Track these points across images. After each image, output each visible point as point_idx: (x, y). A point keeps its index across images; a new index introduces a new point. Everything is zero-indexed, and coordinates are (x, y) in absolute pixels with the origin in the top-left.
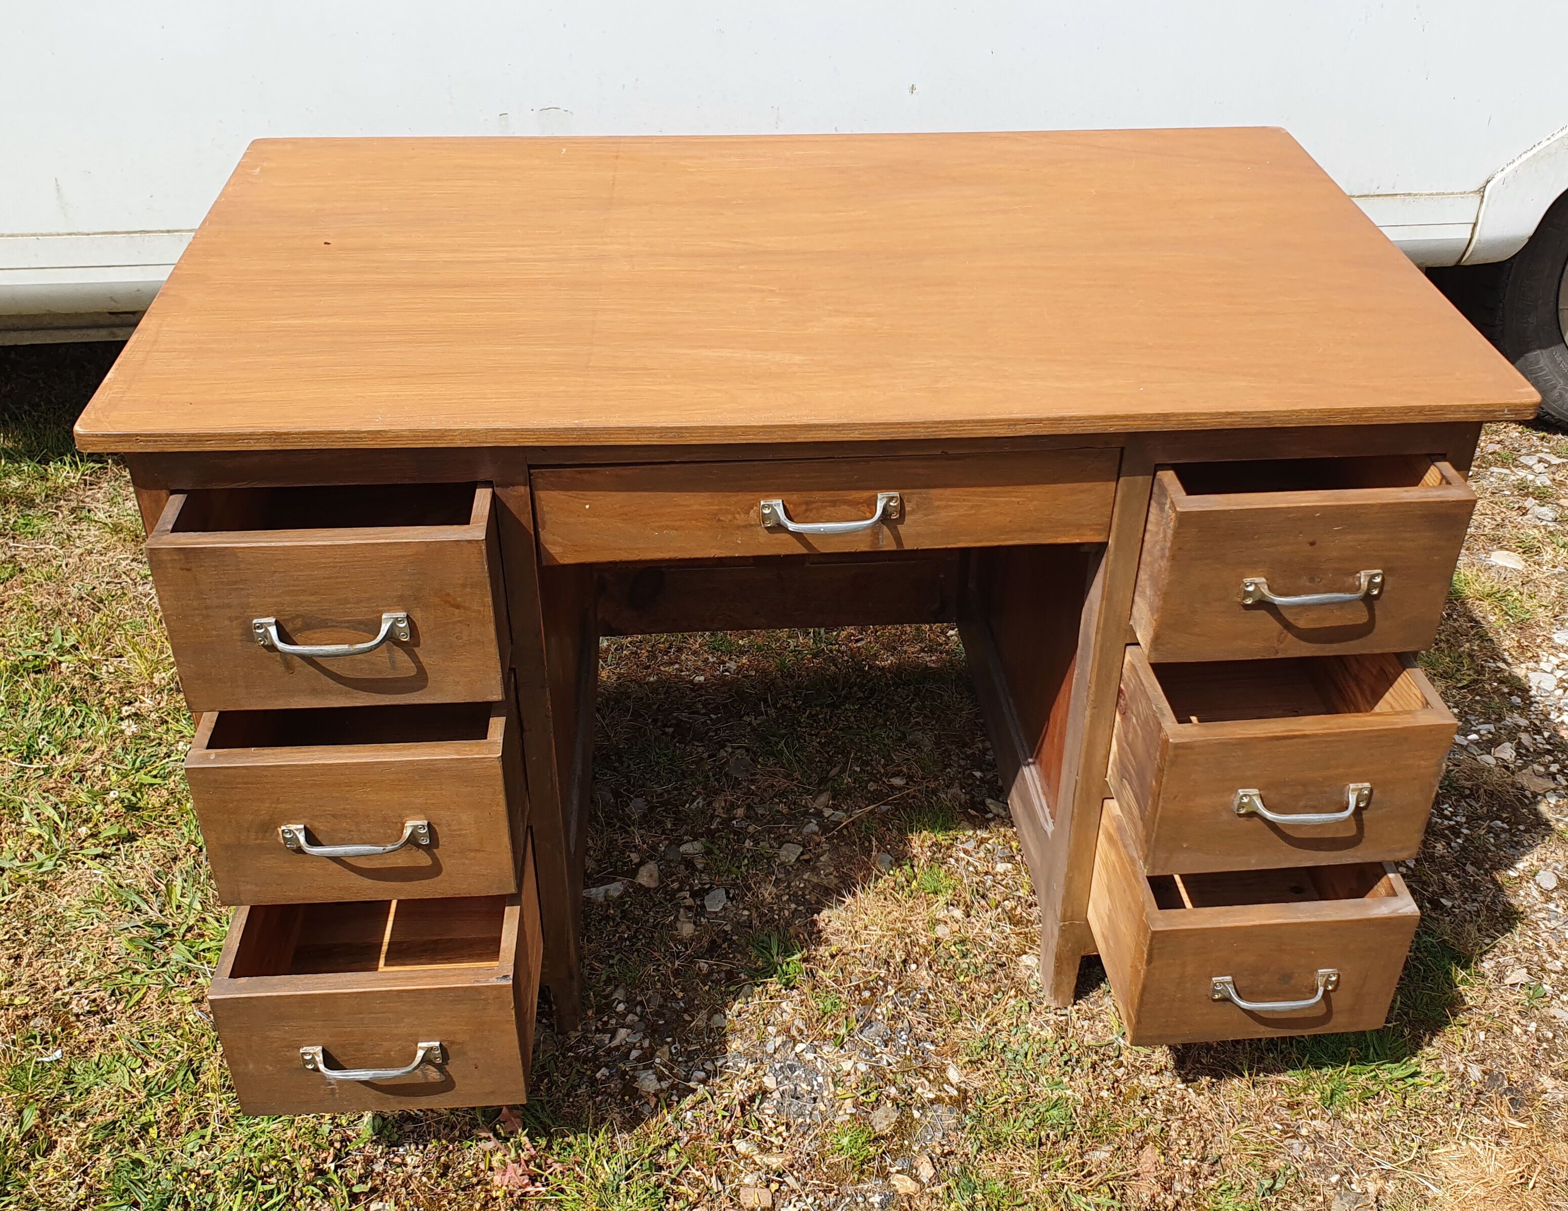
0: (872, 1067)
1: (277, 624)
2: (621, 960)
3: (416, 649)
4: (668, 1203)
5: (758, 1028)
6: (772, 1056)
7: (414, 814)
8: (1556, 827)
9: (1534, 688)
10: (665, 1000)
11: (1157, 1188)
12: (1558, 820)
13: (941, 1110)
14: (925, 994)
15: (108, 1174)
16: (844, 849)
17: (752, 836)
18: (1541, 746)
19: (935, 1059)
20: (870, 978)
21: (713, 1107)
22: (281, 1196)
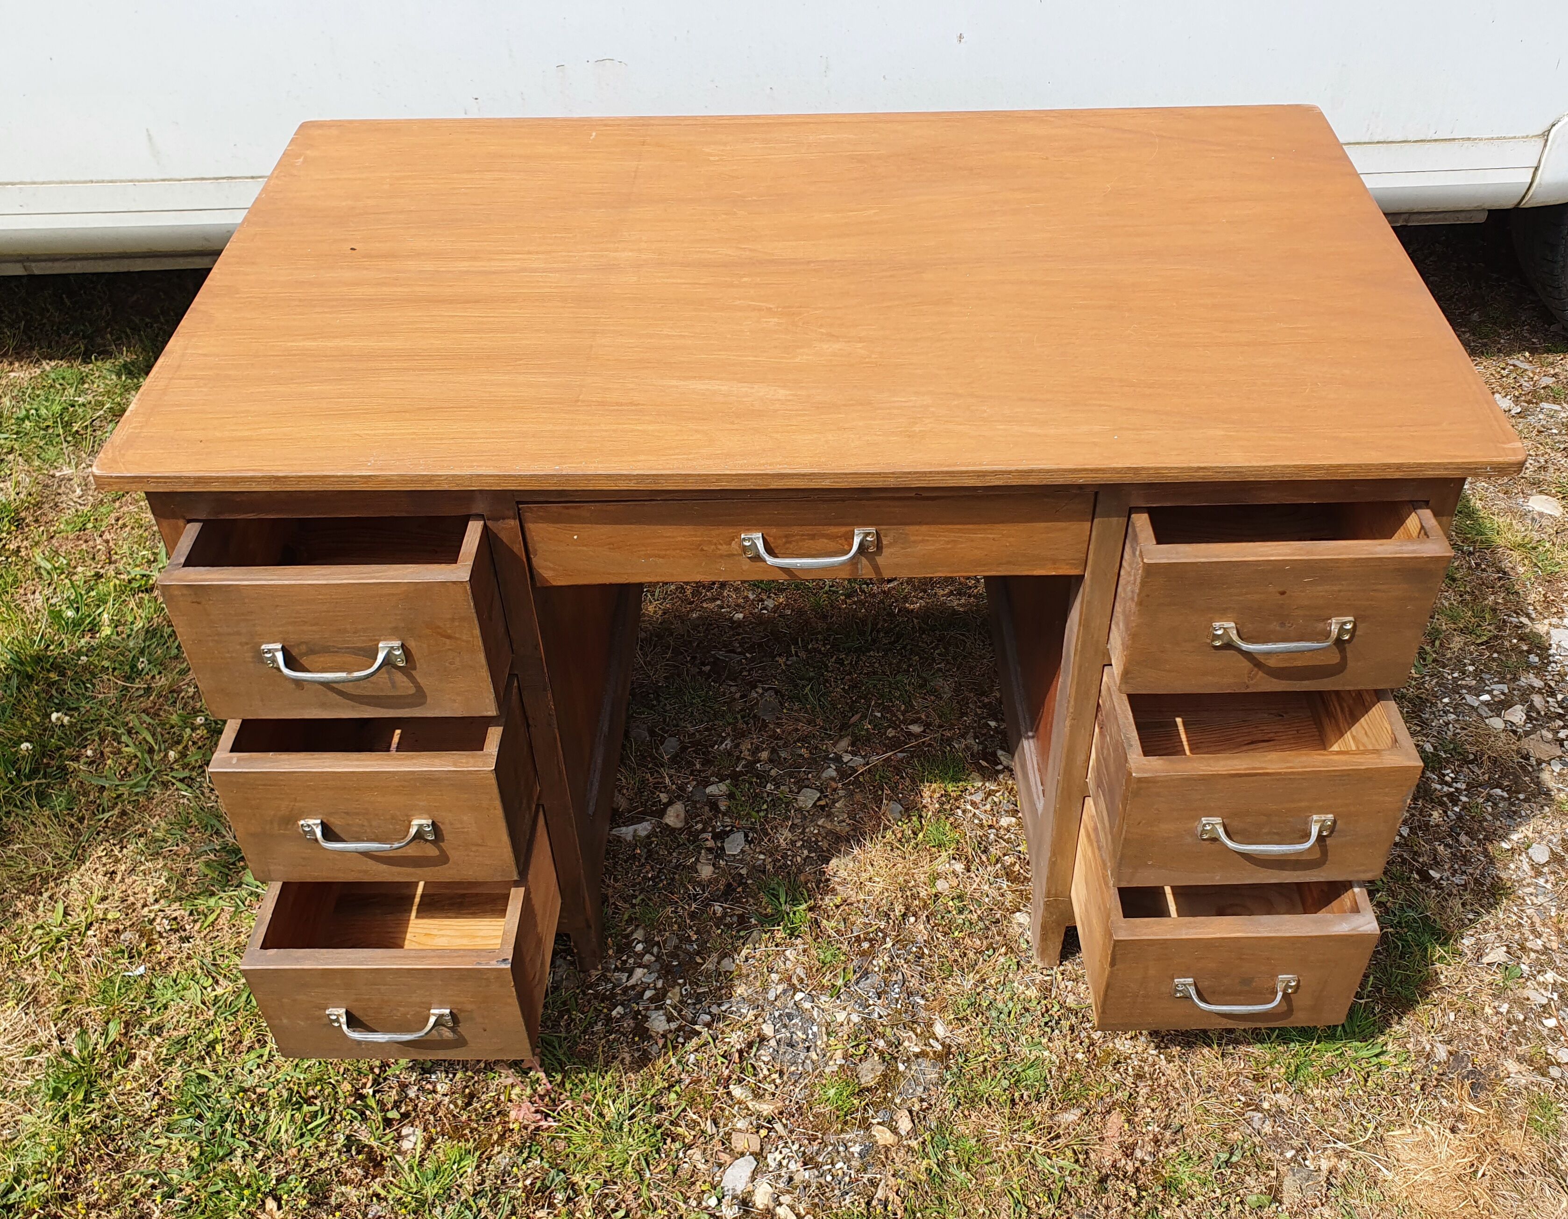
0: (864, 1019)
1: (283, 649)
2: (643, 900)
3: (413, 672)
4: (665, 1143)
5: (762, 974)
6: (772, 1003)
7: (421, 814)
8: (1557, 798)
9: (1554, 646)
10: (681, 941)
11: (1119, 1155)
12: (1559, 790)
13: (925, 1063)
14: (920, 948)
15: (177, 1087)
16: (858, 797)
17: (774, 780)
18: (1552, 709)
19: (923, 1014)
20: (870, 930)
21: (715, 1051)
22: (324, 1119)
